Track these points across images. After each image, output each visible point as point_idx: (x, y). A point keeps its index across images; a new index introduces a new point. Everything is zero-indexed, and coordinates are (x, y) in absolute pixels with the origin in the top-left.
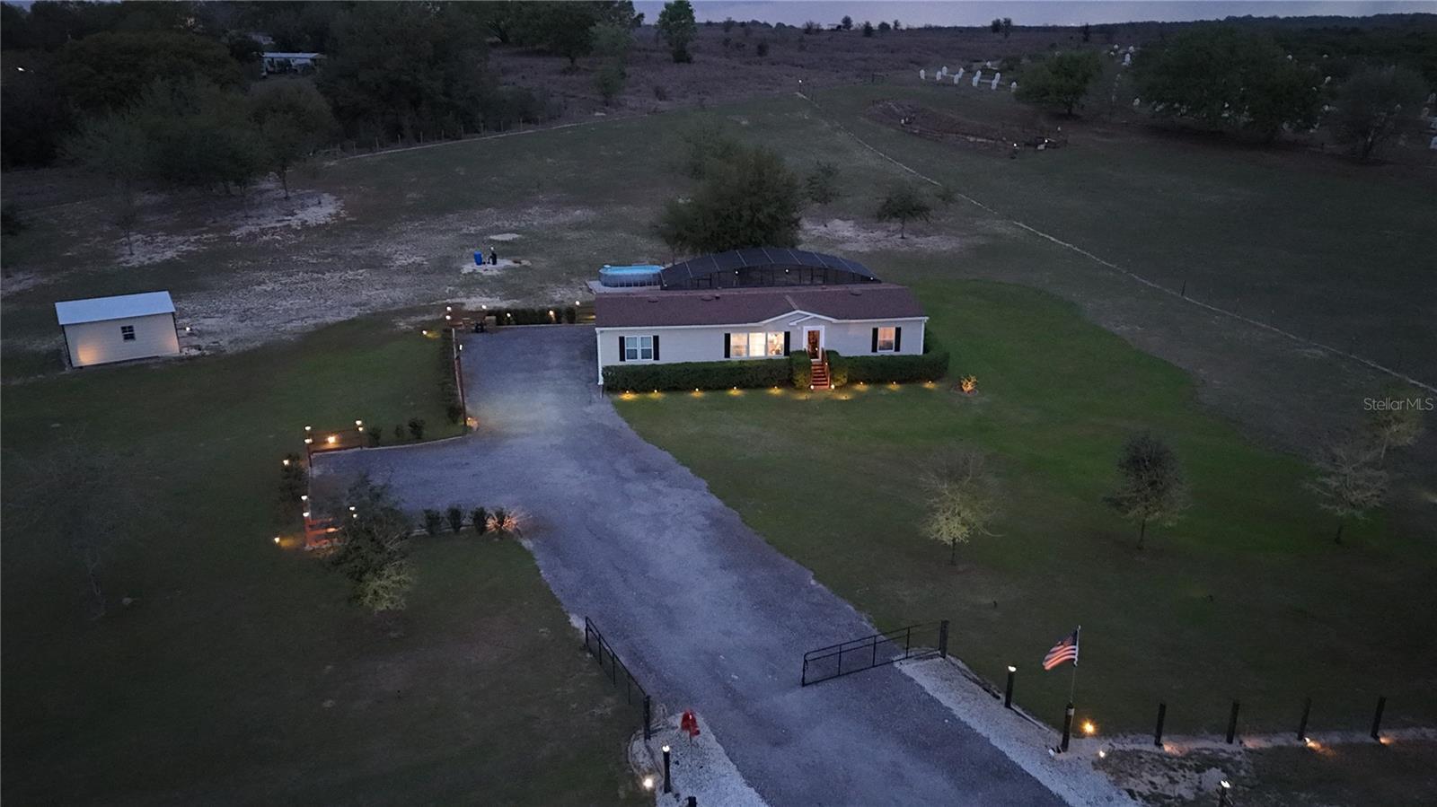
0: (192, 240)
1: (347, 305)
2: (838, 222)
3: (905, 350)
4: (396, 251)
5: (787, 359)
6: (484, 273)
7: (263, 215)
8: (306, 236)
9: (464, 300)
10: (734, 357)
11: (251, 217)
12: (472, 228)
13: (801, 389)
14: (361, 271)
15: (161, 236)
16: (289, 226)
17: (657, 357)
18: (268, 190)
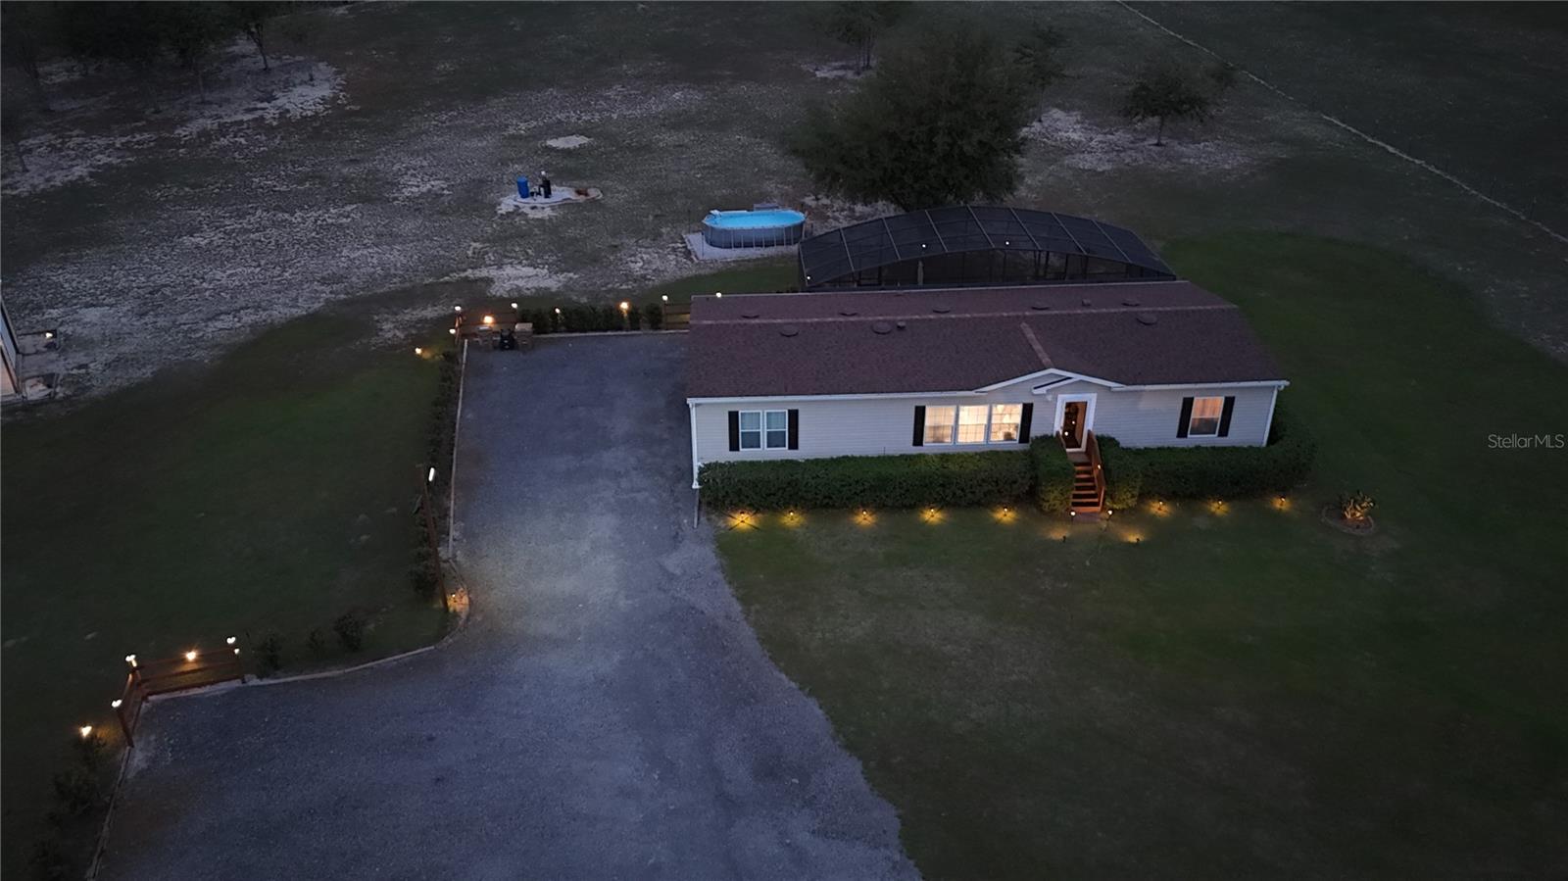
0: (118, 145)
1: (312, 282)
2: (1057, 113)
3: (1238, 435)
4: (407, 169)
5: (1025, 452)
6: (532, 215)
7: (228, 100)
8: (282, 138)
9: (493, 272)
10: (929, 445)
11: (210, 103)
12: (523, 126)
13: (1053, 516)
14: (348, 208)
15: (78, 136)
16: (262, 118)
17: (794, 445)
18: (244, 56)
